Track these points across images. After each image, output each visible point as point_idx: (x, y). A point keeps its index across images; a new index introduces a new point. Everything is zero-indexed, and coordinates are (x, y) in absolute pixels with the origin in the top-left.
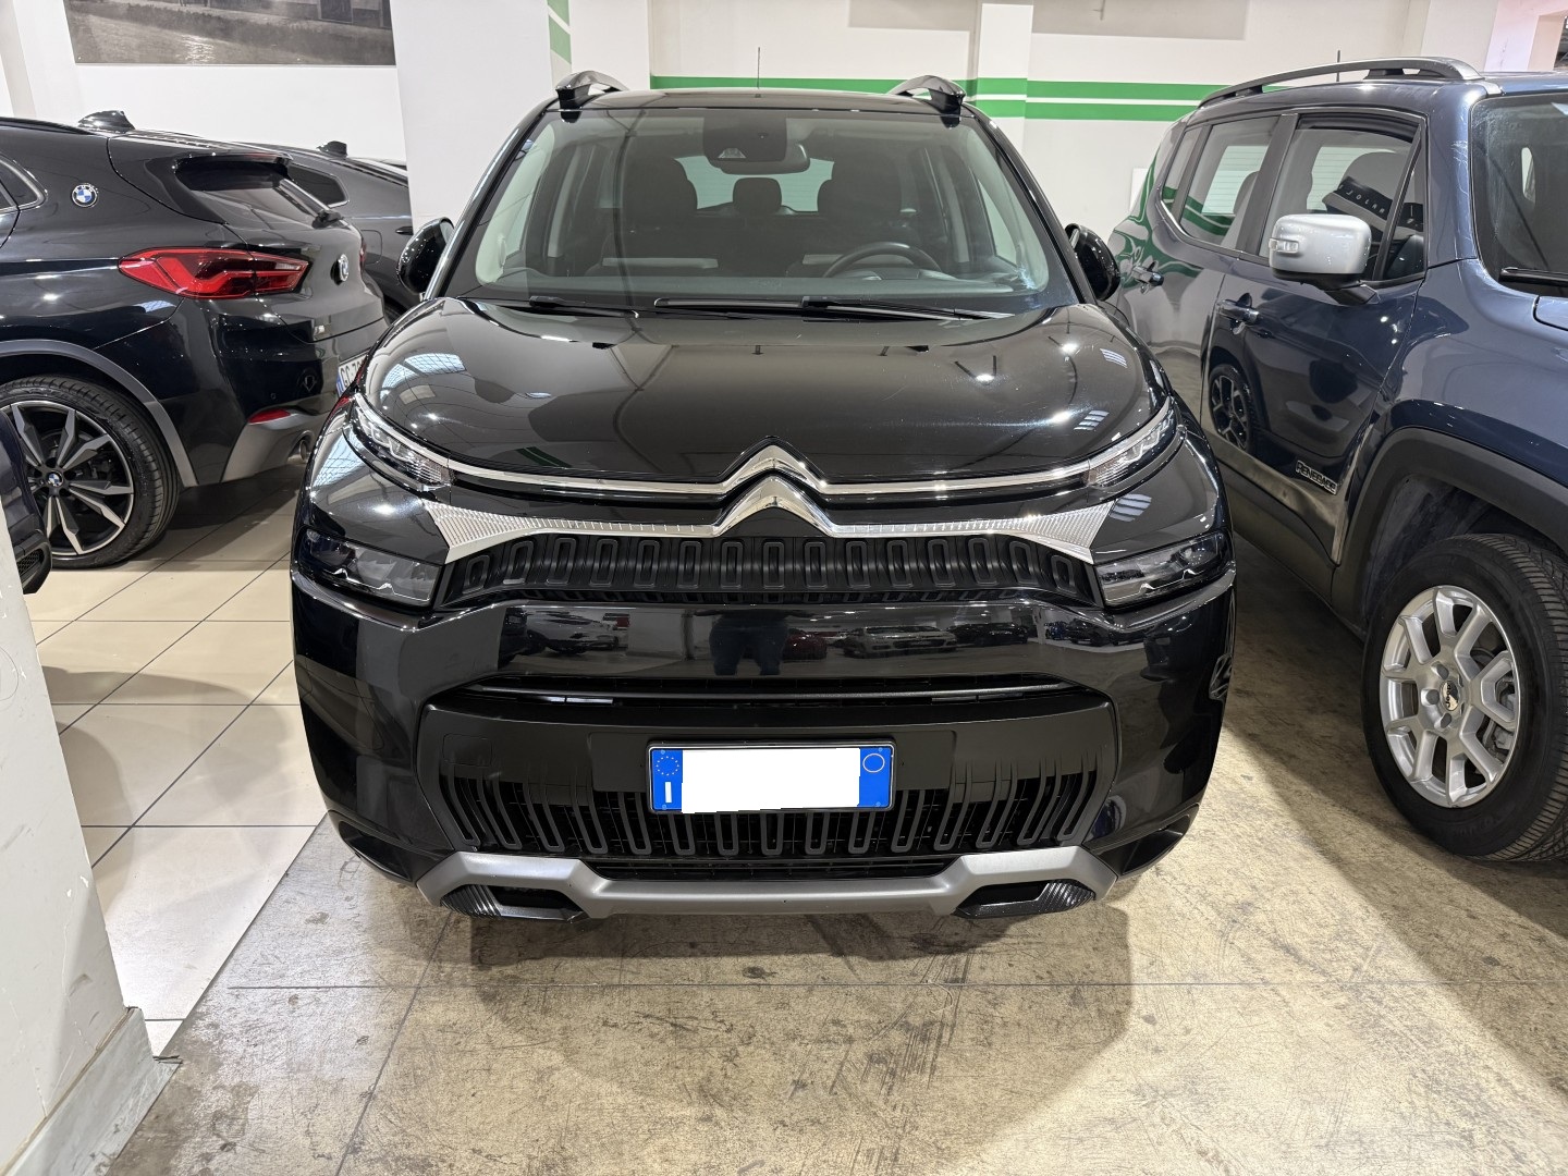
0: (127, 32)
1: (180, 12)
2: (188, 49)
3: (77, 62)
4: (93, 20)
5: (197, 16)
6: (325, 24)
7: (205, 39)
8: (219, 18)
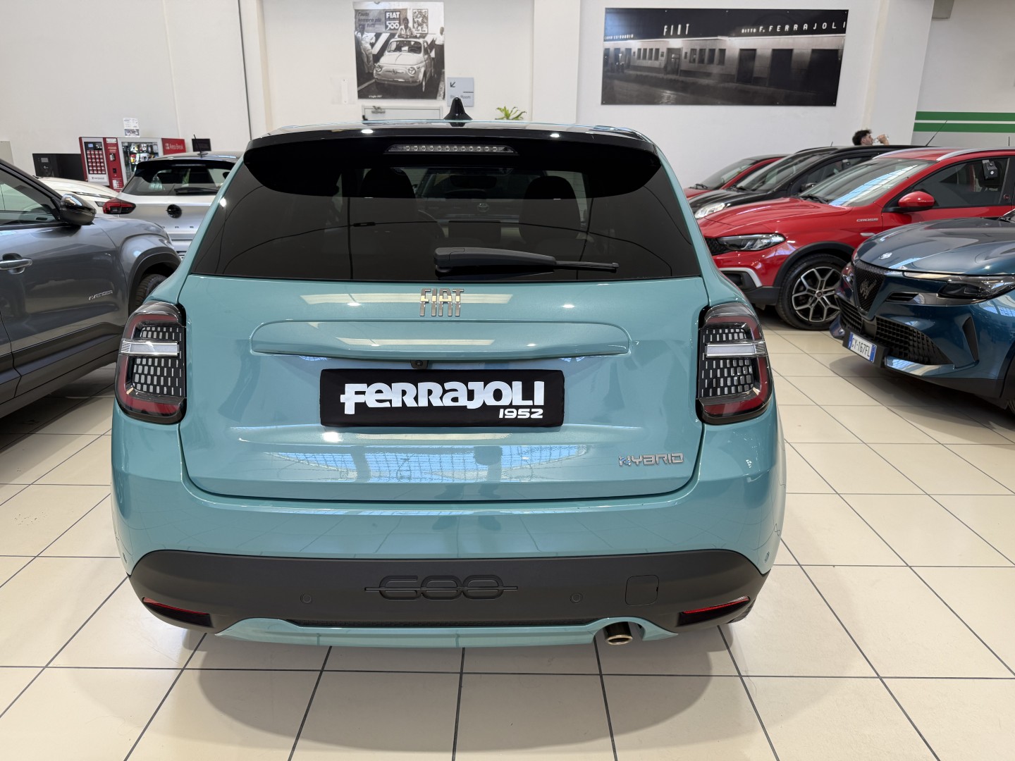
0: (634, 88)
1: (663, 79)
2: (662, 97)
3: (602, 103)
4: (616, 82)
5: (671, 80)
6: (737, 84)
7: (672, 92)
8: (682, 82)
